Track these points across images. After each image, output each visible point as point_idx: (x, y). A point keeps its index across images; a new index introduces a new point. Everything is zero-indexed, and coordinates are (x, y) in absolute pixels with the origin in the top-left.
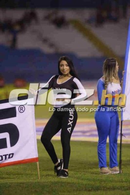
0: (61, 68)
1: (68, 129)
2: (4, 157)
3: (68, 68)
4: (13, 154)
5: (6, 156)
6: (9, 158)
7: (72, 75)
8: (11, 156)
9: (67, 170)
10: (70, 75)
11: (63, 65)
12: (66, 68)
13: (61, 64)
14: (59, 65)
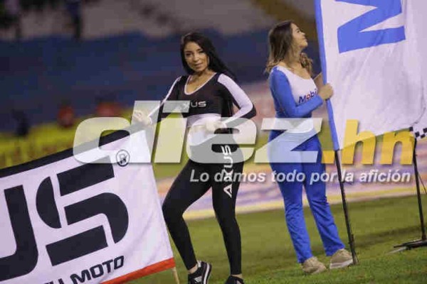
0: (189, 59)
1: (225, 189)
2: (105, 267)
3: (203, 56)
4: (122, 258)
5: (108, 263)
6: (116, 267)
7: (214, 71)
8: (119, 262)
9: (239, 276)
10: (209, 72)
11: (190, 53)
12: (199, 58)
13: (185, 50)
14: (183, 54)
